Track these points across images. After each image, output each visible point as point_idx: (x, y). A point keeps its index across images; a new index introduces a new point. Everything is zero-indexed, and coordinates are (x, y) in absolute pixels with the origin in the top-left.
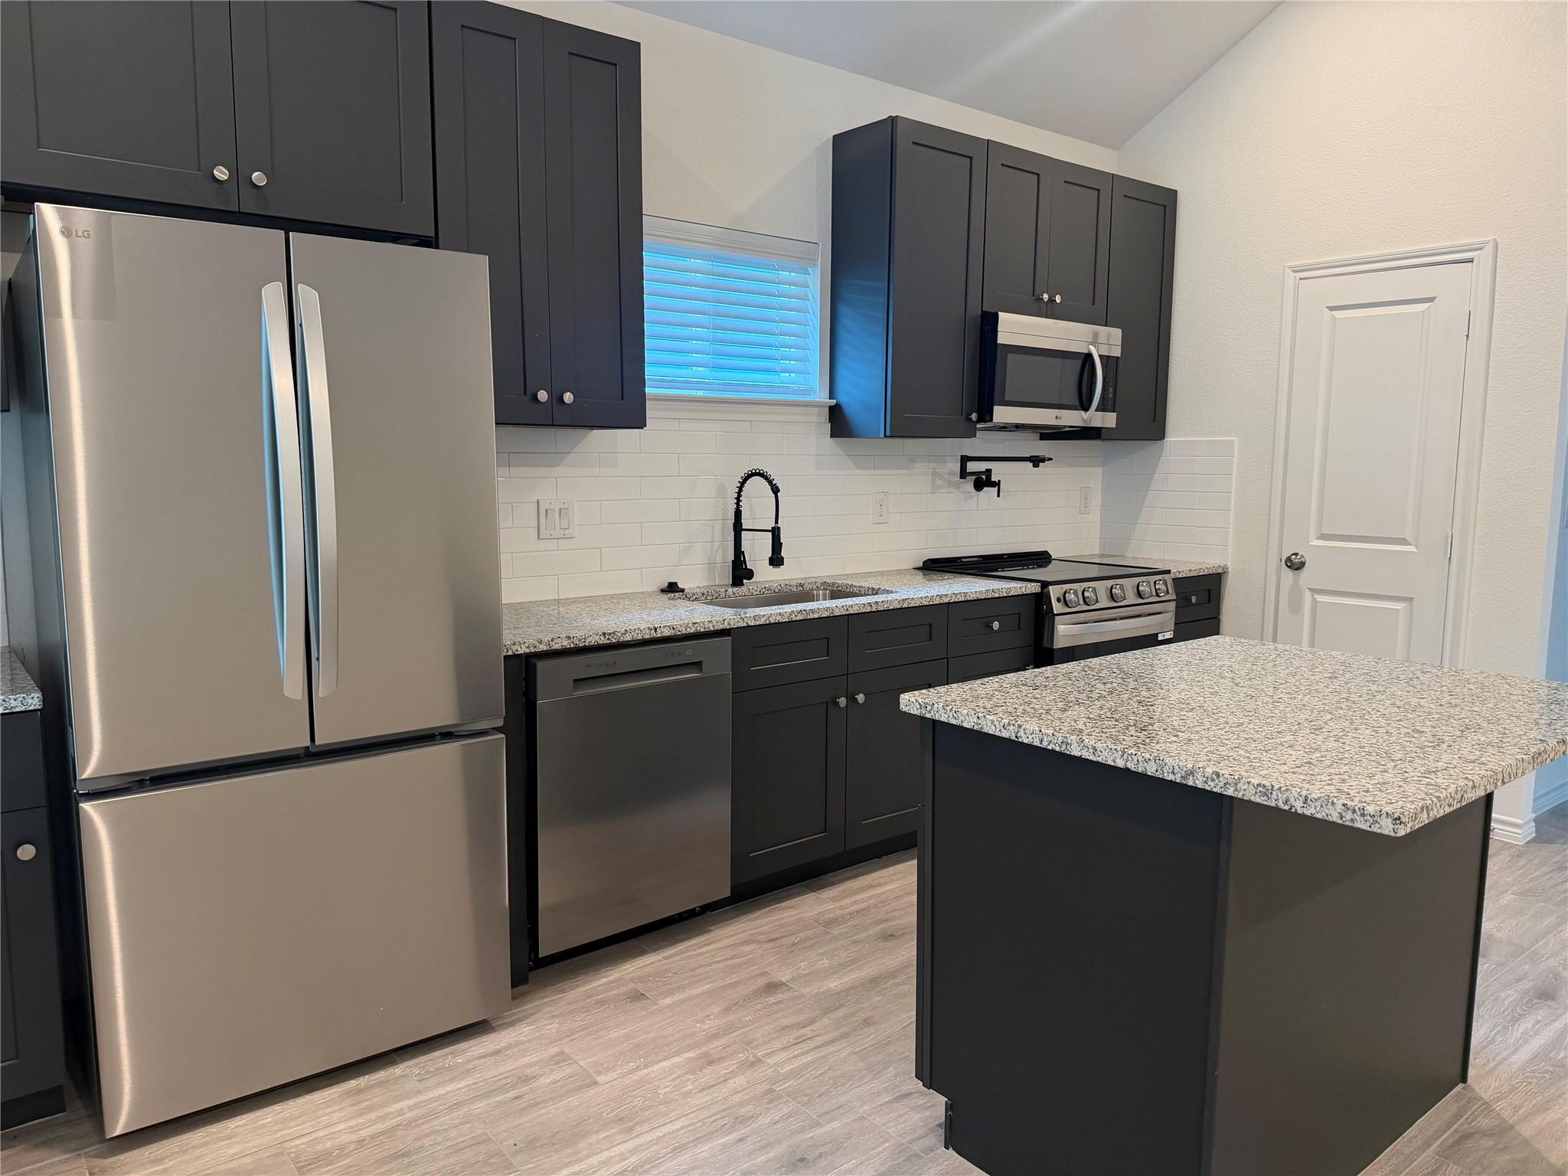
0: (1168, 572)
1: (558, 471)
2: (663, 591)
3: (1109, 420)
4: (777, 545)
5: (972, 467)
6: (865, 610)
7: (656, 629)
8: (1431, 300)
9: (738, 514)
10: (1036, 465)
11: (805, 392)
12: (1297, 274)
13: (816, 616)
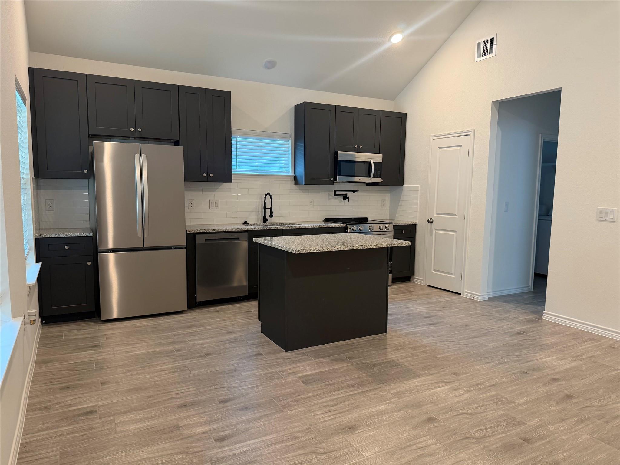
0: (392, 223)
1: (215, 193)
2: (243, 223)
3: (379, 180)
4: (271, 212)
5: (337, 193)
6: (287, 228)
7: (227, 229)
8: (461, 146)
9: (265, 204)
10: (354, 193)
11: (288, 173)
12: (433, 138)
13: (272, 229)
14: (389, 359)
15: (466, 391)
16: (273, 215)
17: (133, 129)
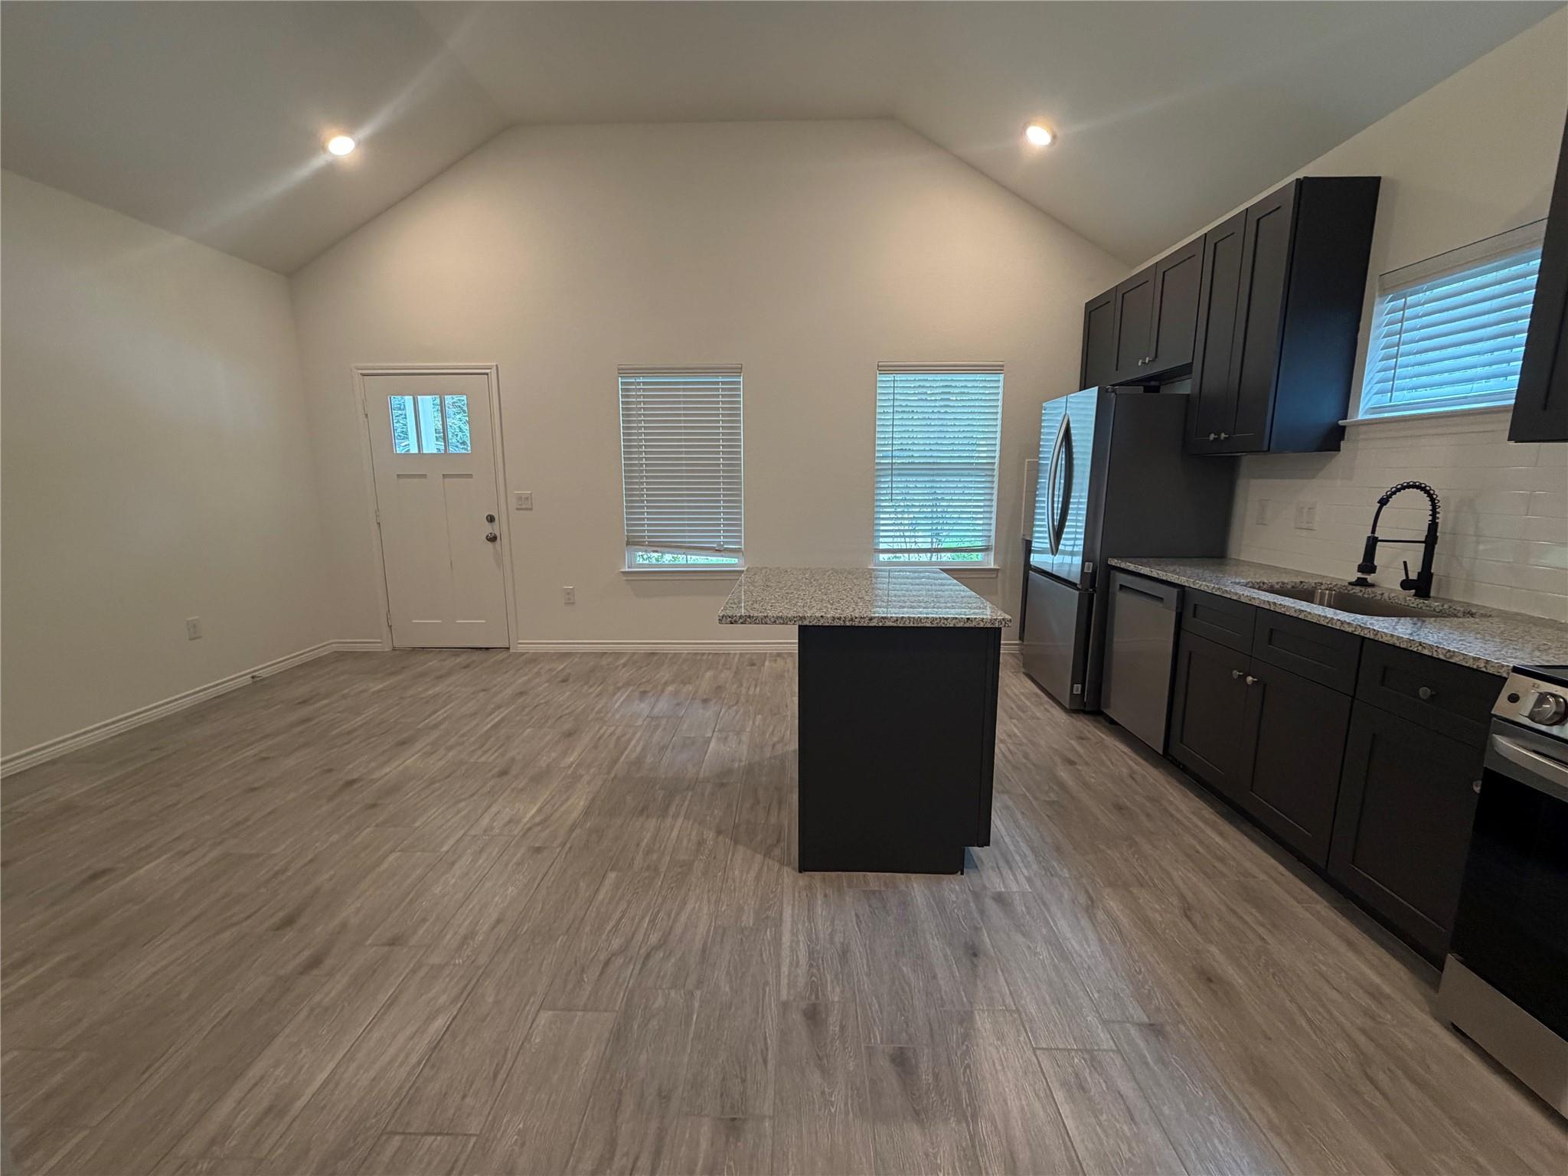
1: (1313, 482)
14: (675, 817)
15: (492, 828)
16: (1376, 563)
17: (1141, 361)
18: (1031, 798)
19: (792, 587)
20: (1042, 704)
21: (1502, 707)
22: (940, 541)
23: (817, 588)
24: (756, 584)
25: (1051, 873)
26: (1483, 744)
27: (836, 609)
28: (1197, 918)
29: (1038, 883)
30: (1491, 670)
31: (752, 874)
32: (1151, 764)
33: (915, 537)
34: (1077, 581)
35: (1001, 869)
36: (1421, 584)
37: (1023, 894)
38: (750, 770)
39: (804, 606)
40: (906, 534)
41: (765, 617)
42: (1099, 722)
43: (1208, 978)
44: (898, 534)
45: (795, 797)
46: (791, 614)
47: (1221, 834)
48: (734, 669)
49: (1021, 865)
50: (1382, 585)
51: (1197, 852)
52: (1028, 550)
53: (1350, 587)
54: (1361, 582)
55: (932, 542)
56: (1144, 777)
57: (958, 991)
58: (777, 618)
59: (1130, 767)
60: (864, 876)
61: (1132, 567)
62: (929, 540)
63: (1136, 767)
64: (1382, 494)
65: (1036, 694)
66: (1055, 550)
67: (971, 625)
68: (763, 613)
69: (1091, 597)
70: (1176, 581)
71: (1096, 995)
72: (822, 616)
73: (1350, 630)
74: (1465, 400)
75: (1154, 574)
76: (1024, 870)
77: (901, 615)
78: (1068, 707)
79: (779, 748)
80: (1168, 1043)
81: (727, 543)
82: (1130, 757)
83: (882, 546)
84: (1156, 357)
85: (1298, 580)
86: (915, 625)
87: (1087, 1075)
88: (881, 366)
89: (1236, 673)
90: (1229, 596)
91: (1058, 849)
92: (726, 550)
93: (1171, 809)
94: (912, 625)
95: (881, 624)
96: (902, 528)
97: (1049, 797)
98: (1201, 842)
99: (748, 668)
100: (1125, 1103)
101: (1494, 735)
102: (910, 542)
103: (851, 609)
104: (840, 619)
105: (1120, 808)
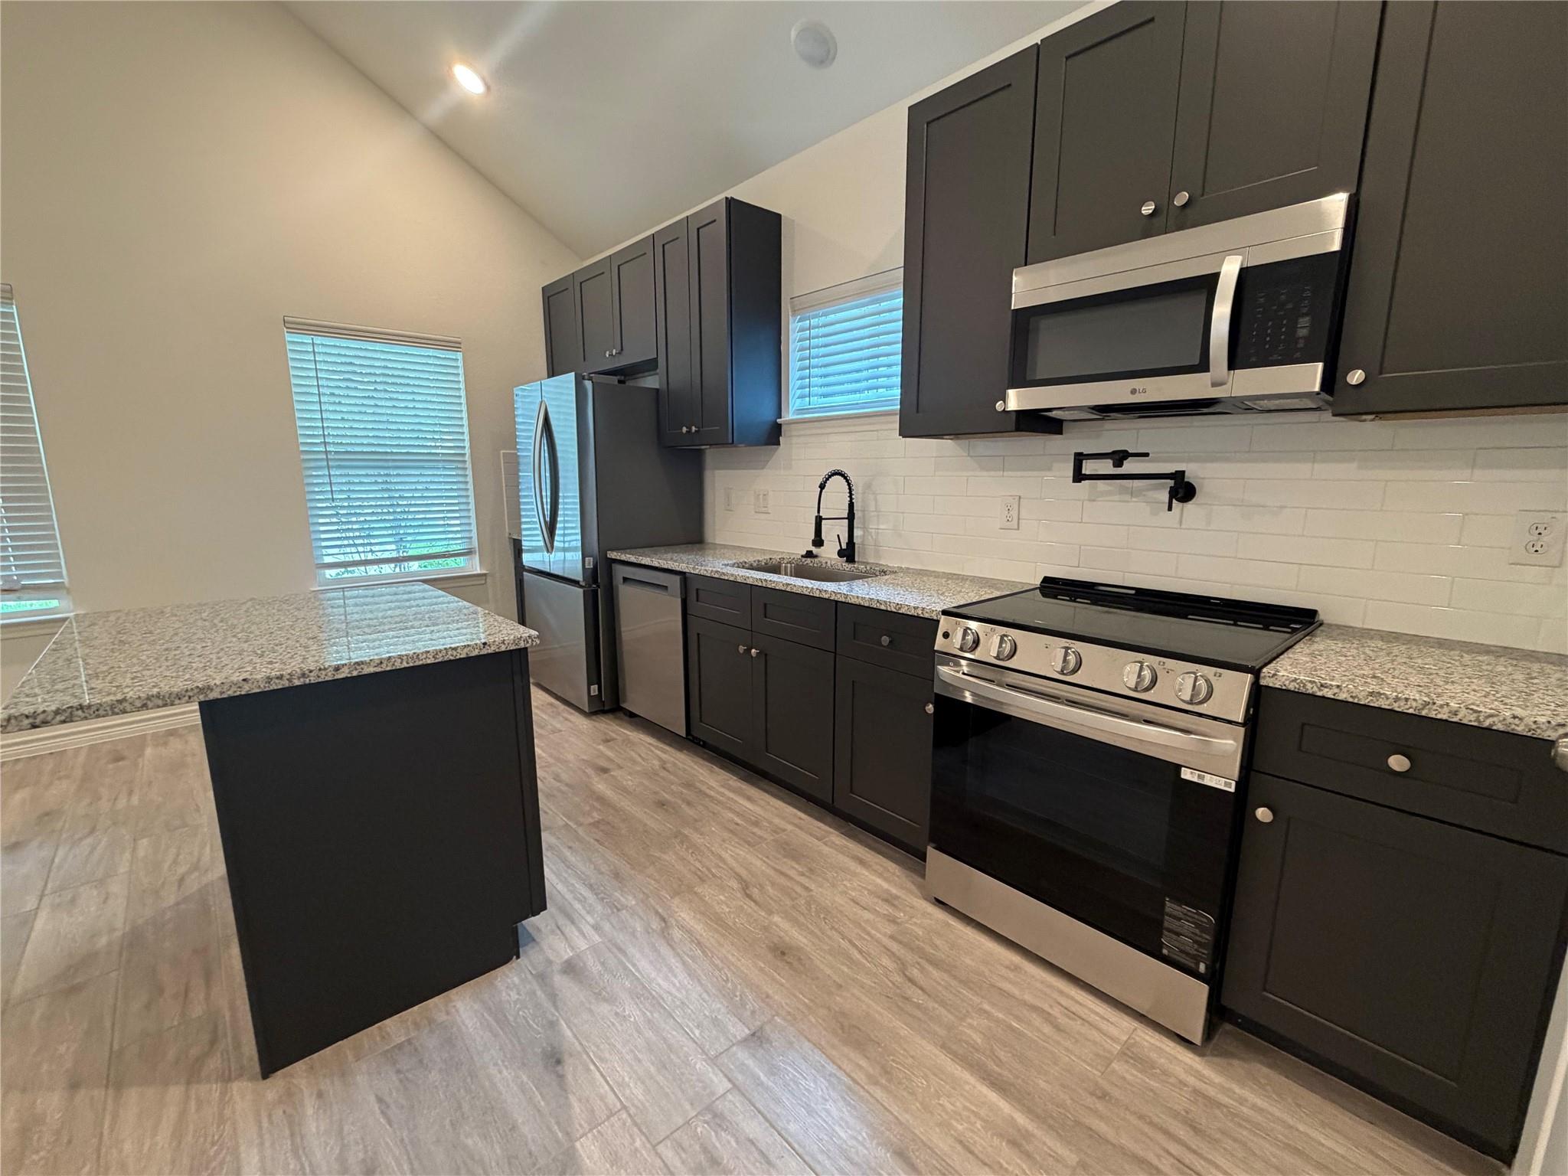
17: (608, 353)
18: (574, 826)
19: (176, 638)
20: (559, 714)
21: (940, 643)
22: (405, 547)
23: (229, 633)
24: (96, 643)
25: (616, 907)
26: (931, 674)
27: (271, 663)
28: (755, 893)
29: (607, 927)
30: (926, 616)
31: (163, 1137)
32: (676, 748)
33: (371, 544)
34: (579, 577)
35: (563, 928)
36: (848, 553)
37: (594, 949)
38: (134, 940)
39: (205, 668)
40: (357, 542)
41: (120, 702)
42: (621, 719)
43: (782, 952)
44: (346, 542)
45: (234, 954)
46: (179, 686)
47: (749, 799)
48: (78, 772)
49: (583, 912)
50: (824, 555)
51: (737, 824)
52: (518, 549)
53: (804, 559)
54: (809, 554)
55: (398, 550)
56: (675, 764)
57: (550, 1129)
58: (149, 698)
59: (660, 759)
60: (380, 1028)
61: (632, 559)
62: (393, 547)
63: (664, 756)
64: (820, 480)
65: (551, 705)
66: (550, 547)
67: (490, 651)
68: (115, 694)
69: (595, 592)
70: (678, 569)
71: (697, 1032)
72: (244, 680)
73: (826, 596)
74: (856, 406)
75: (655, 564)
76: (589, 918)
77: (388, 655)
78: (587, 710)
79: (193, 885)
80: (772, 1046)
81: (27, 576)
82: (657, 748)
83: (328, 560)
84: (622, 350)
85: (768, 557)
86: (411, 665)
87: (714, 1139)
88: (288, 323)
89: (742, 649)
90: (726, 578)
91: (617, 875)
92: (25, 588)
93: (704, 788)
94: (405, 665)
95: (355, 673)
96: (351, 534)
97: (593, 818)
98: (738, 814)
99: (111, 766)
100: (757, 1148)
101: (939, 667)
102: (364, 552)
103: (300, 659)
104: (281, 677)
105: (662, 804)
